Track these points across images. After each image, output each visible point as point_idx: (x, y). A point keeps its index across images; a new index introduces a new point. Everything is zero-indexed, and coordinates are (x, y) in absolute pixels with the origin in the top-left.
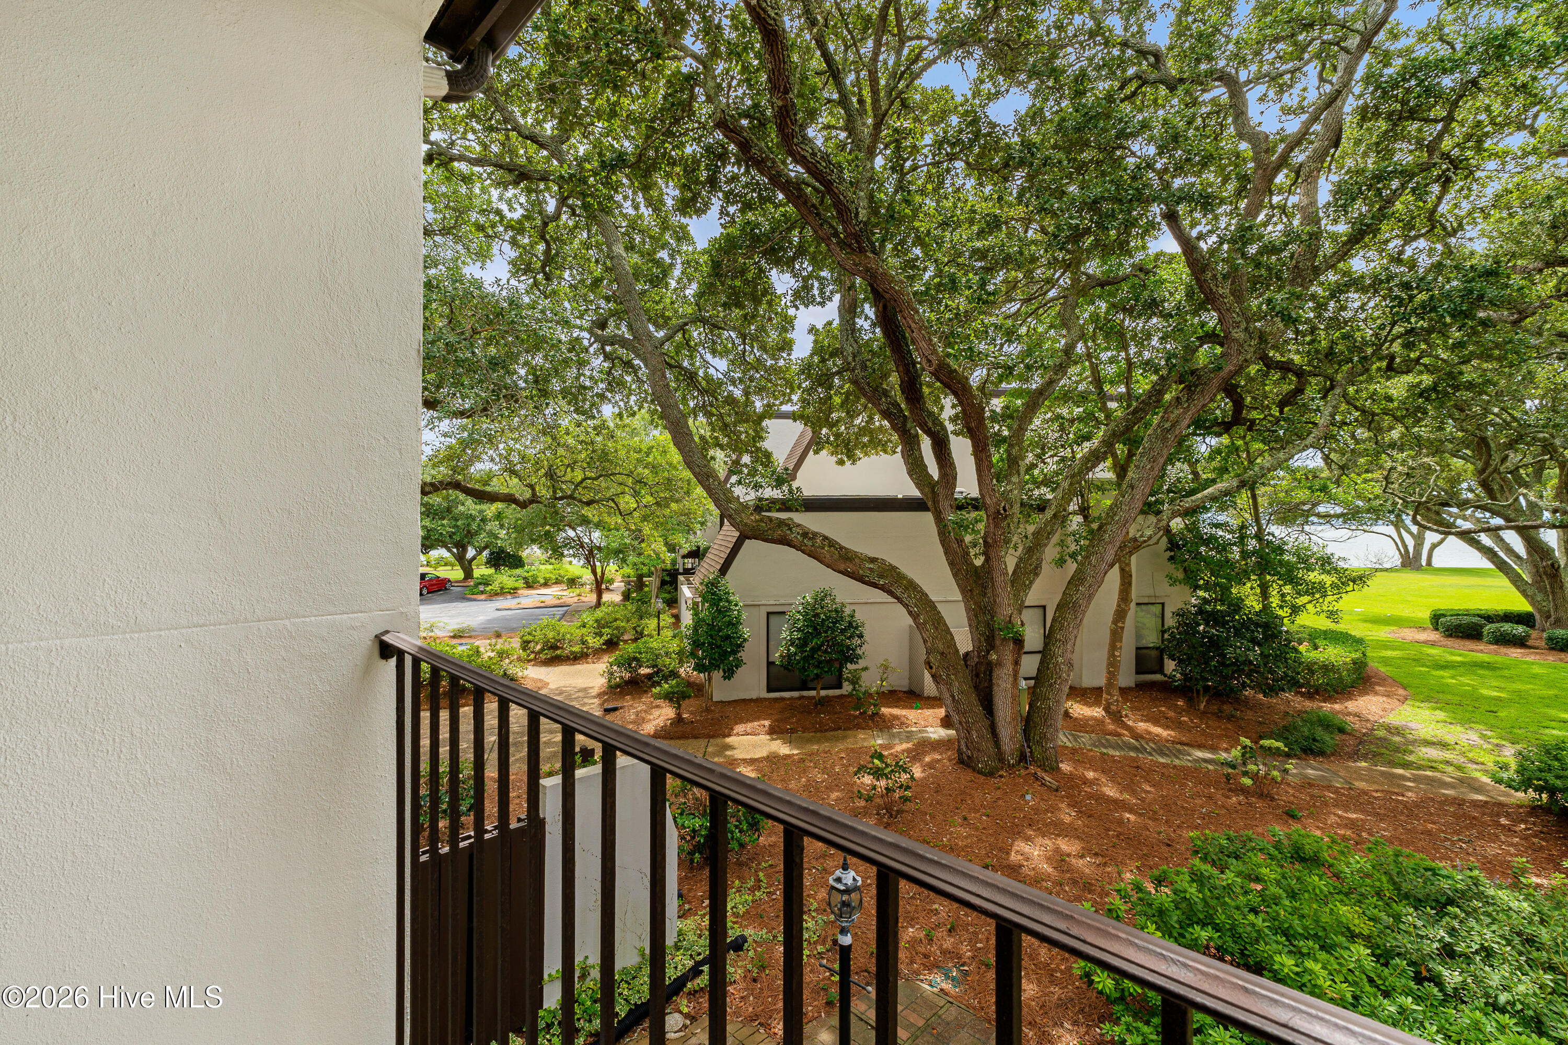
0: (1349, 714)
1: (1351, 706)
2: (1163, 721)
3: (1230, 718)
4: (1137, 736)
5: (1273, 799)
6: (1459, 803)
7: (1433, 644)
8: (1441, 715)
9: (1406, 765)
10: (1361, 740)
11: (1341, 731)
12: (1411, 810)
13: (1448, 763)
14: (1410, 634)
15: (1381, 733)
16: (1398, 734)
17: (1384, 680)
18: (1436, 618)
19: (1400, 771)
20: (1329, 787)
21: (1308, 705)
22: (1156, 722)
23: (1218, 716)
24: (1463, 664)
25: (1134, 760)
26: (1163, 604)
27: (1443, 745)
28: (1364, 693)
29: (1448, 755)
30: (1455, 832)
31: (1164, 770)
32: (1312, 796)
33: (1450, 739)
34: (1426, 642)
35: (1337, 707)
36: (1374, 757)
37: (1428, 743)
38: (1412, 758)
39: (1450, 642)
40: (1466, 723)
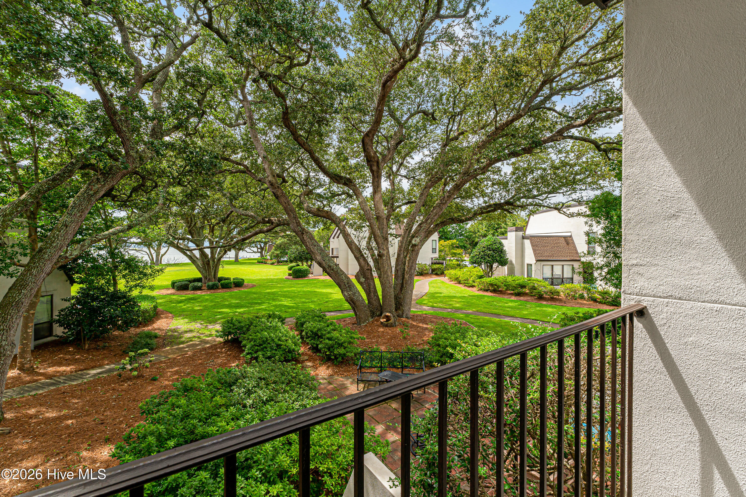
0: (156, 329)
1: (155, 326)
2: (64, 362)
3: (104, 348)
4: (50, 377)
5: (143, 377)
6: (205, 349)
7: (174, 294)
8: (186, 320)
9: (183, 343)
10: (164, 338)
11: (156, 337)
12: (192, 358)
13: (195, 337)
14: (165, 292)
15: (170, 333)
16: (176, 332)
17: (163, 312)
18: (173, 284)
19: (182, 346)
20: (161, 362)
21: (138, 330)
22: (60, 364)
23: (97, 349)
24: (186, 300)
25: (58, 390)
26: (52, 296)
27: (191, 331)
28: (158, 319)
29: (194, 334)
30: (208, 360)
31: (80, 388)
32: (157, 368)
33: (192, 328)
34: (171, 294)
35: (150, 328)
36: (171, 343)
37: (186, 332)
38: (183, 339)
39: (179, 292)
40: (195, 320)
